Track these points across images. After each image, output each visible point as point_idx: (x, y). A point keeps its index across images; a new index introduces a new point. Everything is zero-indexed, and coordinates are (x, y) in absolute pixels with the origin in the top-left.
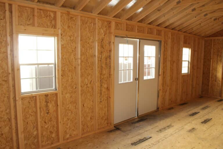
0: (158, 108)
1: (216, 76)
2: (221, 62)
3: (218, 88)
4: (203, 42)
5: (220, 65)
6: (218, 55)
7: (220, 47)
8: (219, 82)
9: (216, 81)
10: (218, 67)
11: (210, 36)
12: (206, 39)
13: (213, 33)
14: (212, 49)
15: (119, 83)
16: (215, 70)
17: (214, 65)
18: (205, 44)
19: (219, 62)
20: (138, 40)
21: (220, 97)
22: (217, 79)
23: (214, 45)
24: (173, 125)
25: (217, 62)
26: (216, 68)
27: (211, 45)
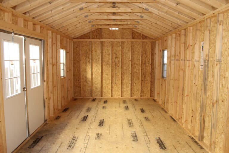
0: (46, 121)
1: (86, 77)
2: (89, 63)
3: (89, 88)
4: (72, 43)
5: (89, 66)
6: (86, 57)
7: (87, 49)
8: (89, 83)
9: (86, 82)
10: (87, 68)
11: (77, 38)
12: (74, 40)
13: (81, 35)
14: (81, 51)
15: (7, 97)
16: (85, 70)
17: (83, 66)
18: (74, 46)
19: (88, 64)
20: (23, 37)
21: (92, 96)
22: (87, 80)
23: (82, 46)
24: (76, 136)
25: (86, 63)
26: (86, 69)
27: (80, 46)
